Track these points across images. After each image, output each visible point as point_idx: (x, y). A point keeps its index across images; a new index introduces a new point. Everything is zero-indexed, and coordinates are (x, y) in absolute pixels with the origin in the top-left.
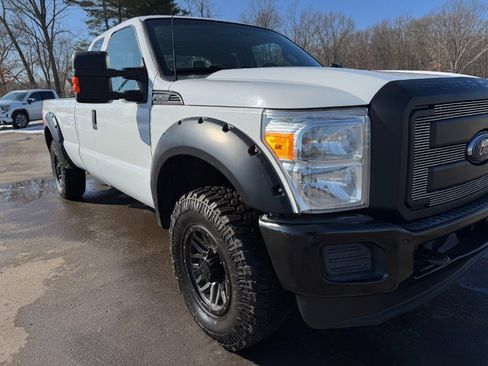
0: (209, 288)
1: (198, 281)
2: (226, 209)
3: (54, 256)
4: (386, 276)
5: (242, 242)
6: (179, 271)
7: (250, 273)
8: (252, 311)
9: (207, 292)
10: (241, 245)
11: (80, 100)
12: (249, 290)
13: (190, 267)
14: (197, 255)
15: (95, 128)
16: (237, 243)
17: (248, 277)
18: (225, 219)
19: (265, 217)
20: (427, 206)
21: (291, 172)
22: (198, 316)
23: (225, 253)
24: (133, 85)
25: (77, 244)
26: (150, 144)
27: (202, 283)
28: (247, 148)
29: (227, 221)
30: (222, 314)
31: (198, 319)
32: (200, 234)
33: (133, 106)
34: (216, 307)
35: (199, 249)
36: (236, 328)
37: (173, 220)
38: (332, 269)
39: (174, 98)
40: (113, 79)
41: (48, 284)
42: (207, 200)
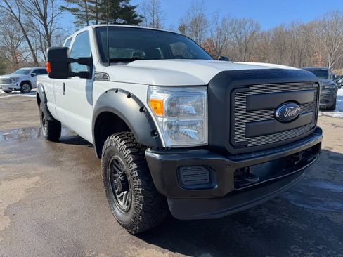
0: (122, 196)
1: (117, 191)
2: (129, 145)
3: (35, 175)
4: (216, 186)
5: (137, 165)
6: (106, 185)
7: (141, 184)
8: (141, 208)
9: (121, 198)
10: (136, 167)
11: (51, 77)
12: (140, 194)
13: (112, 182)
14: (116, 175)
15: (64, 94)
16: (134, 166)
17: (139, 186)
18: (129, 151)
19: (149, 150)
20: (246, 146)
21: (162, 123)
22: (115, 213)
23: (128, 172)
24: (84, 68)
25: (50, 169)
26: (92, 105)
27: (119, 193)
28: (139, 108)
29: (130, 152)
30: (128, 211)
31: (115, 215)
32: (117, 161)
33: (84, 80)
34: (125, 207)
35: (117, 171)
36: (134, 219)
37: (103, 152)
38: (186, 181)
39: (105, 77)
40: (72, 64)
41: (27, 192)
42: (120, 140)
